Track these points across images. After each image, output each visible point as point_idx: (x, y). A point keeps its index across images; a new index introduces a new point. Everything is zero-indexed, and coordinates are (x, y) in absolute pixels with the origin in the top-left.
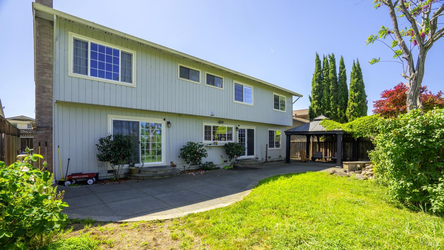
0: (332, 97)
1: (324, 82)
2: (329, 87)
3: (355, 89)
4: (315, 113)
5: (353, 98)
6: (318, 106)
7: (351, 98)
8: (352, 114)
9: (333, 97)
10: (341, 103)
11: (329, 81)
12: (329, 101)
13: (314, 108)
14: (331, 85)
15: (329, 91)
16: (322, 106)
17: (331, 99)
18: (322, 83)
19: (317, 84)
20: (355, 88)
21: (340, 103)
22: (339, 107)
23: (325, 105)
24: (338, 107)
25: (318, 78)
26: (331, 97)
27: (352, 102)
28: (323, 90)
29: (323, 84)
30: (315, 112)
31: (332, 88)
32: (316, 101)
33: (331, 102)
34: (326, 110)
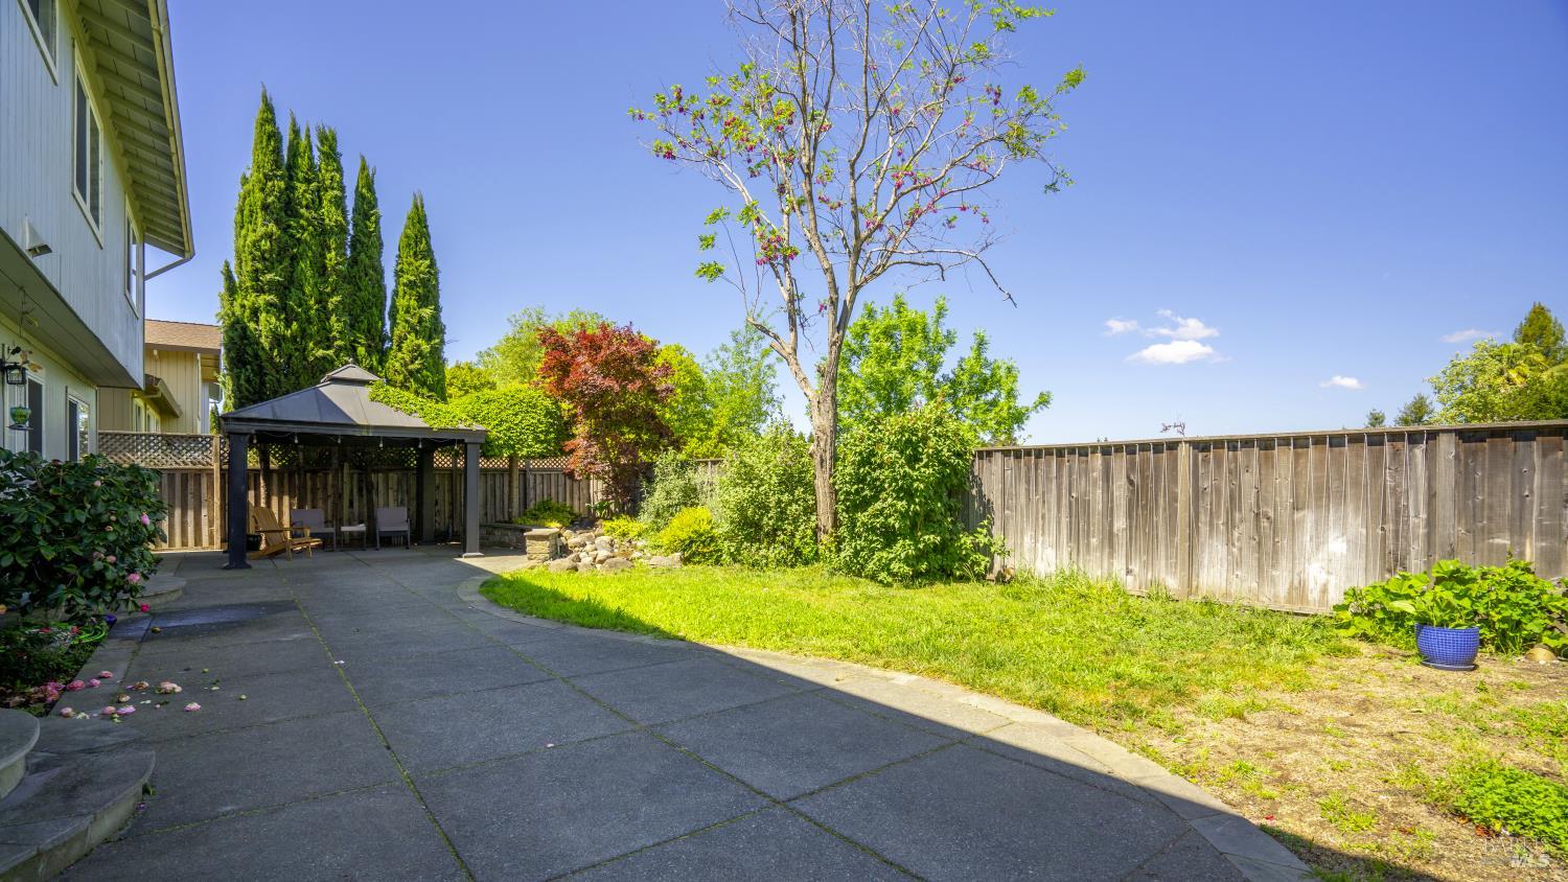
0: (336, 299)
1: (302, 227)
2: (323, 256)
3: (417, 292)
4: (267, 347)
5: (414, 321)
6: (278, 319)
7: (407, 321)
8: (411, 376)
9: (339, 302)
10: (369, 331)
11: (322, 232)
12: (324, 313)
13: (257, 322)
14: (333, 253)
15: (322, 271)
16: (295, 325)
17: (330, 306)
18: (289, 226)
19: (272, 227)
20: (421, 291)
21: (364, 326)
22: (363, 341)
23: (309, 321)
24: (359, 343)
25: (274, 202)
26: (330, 295)
27: (413, 334)
28: (294, 258)
29: (298, 236)
30: (265, 342)
31: (338, 264)
32: (271, 298)
33: (333, 318)
34: (315, 344)
